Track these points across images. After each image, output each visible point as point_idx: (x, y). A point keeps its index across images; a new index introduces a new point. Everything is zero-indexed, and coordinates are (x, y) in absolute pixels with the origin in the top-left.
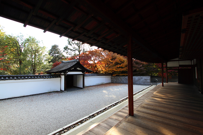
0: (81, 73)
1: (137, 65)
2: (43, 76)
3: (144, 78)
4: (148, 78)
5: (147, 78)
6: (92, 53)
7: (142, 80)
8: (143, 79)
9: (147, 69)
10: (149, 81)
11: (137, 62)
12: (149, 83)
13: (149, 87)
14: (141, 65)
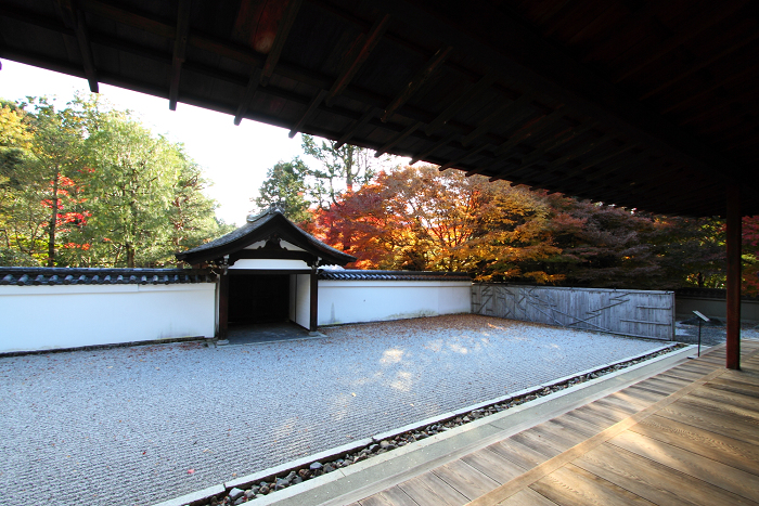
0: (300, 265)
1: (608, 233)
2: (139, 275)
3: (636, 298)
4: (660, 302)
5: (655, 300)
6: (395, 181)
7: (621, 309)
8: (630, 306)
9: (667, 255)
10: (664, 316)
11: (609, 216)
12: (664, 331)
13: (655, 355)
14: (633, 234)
